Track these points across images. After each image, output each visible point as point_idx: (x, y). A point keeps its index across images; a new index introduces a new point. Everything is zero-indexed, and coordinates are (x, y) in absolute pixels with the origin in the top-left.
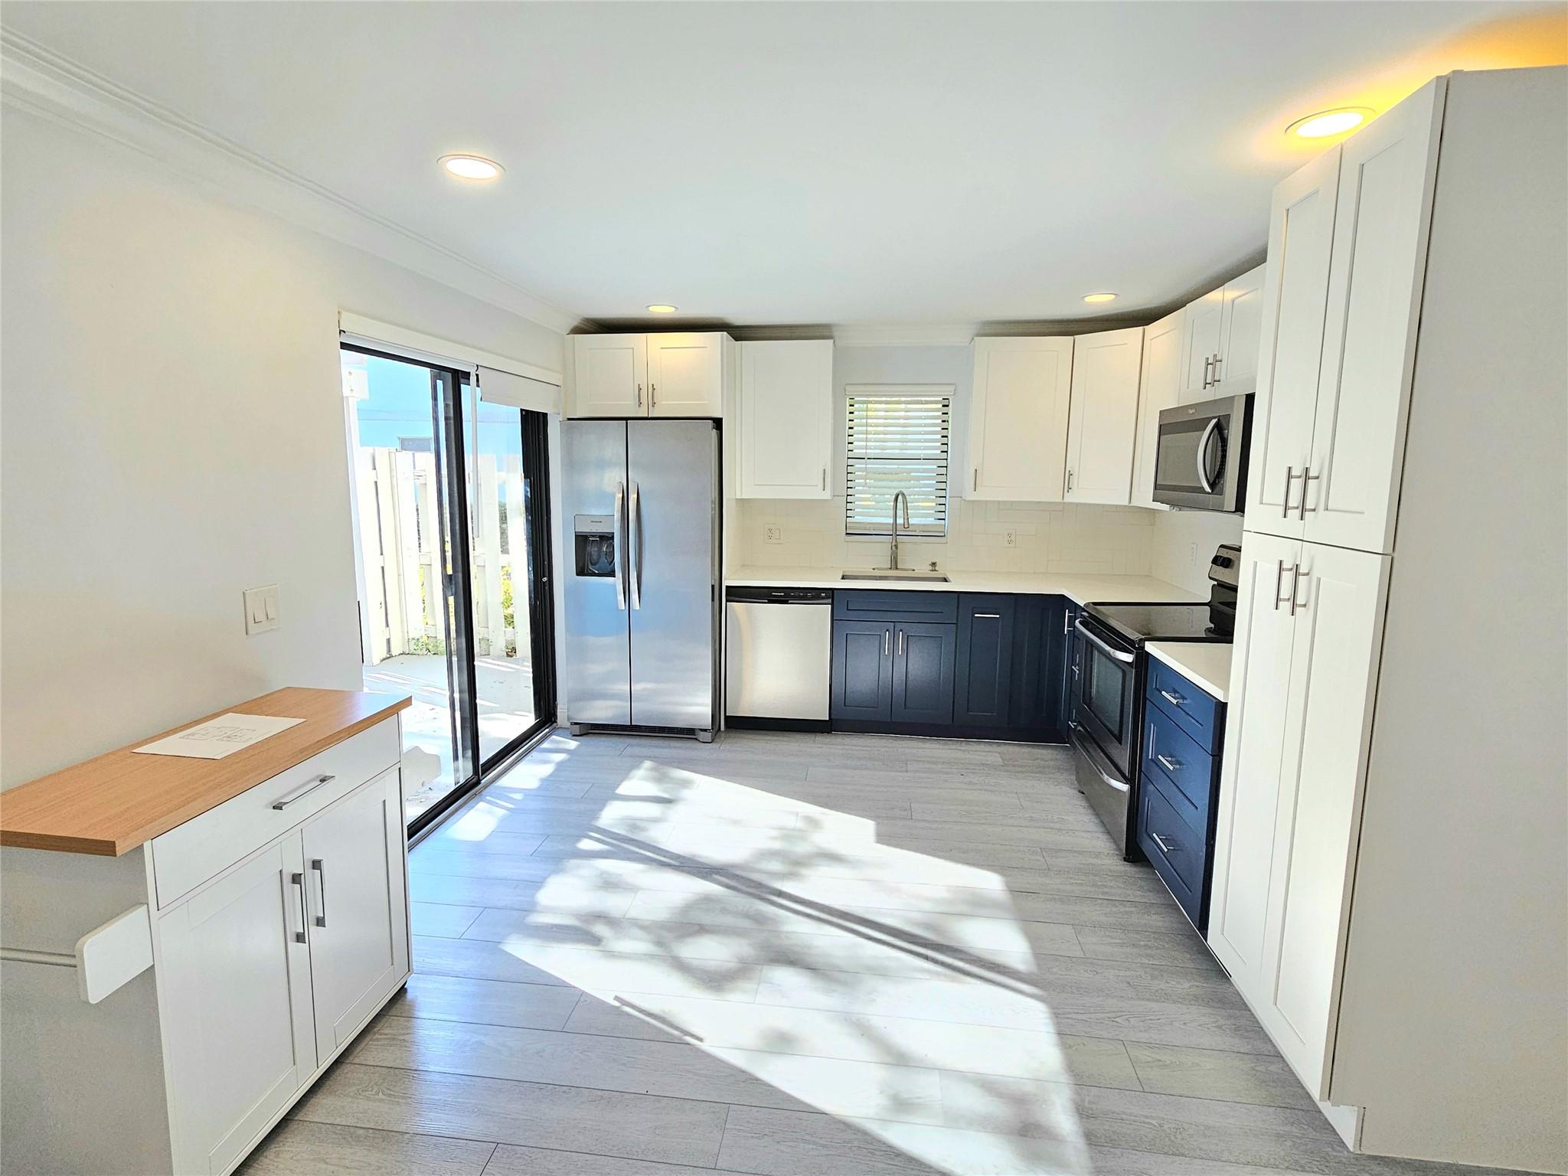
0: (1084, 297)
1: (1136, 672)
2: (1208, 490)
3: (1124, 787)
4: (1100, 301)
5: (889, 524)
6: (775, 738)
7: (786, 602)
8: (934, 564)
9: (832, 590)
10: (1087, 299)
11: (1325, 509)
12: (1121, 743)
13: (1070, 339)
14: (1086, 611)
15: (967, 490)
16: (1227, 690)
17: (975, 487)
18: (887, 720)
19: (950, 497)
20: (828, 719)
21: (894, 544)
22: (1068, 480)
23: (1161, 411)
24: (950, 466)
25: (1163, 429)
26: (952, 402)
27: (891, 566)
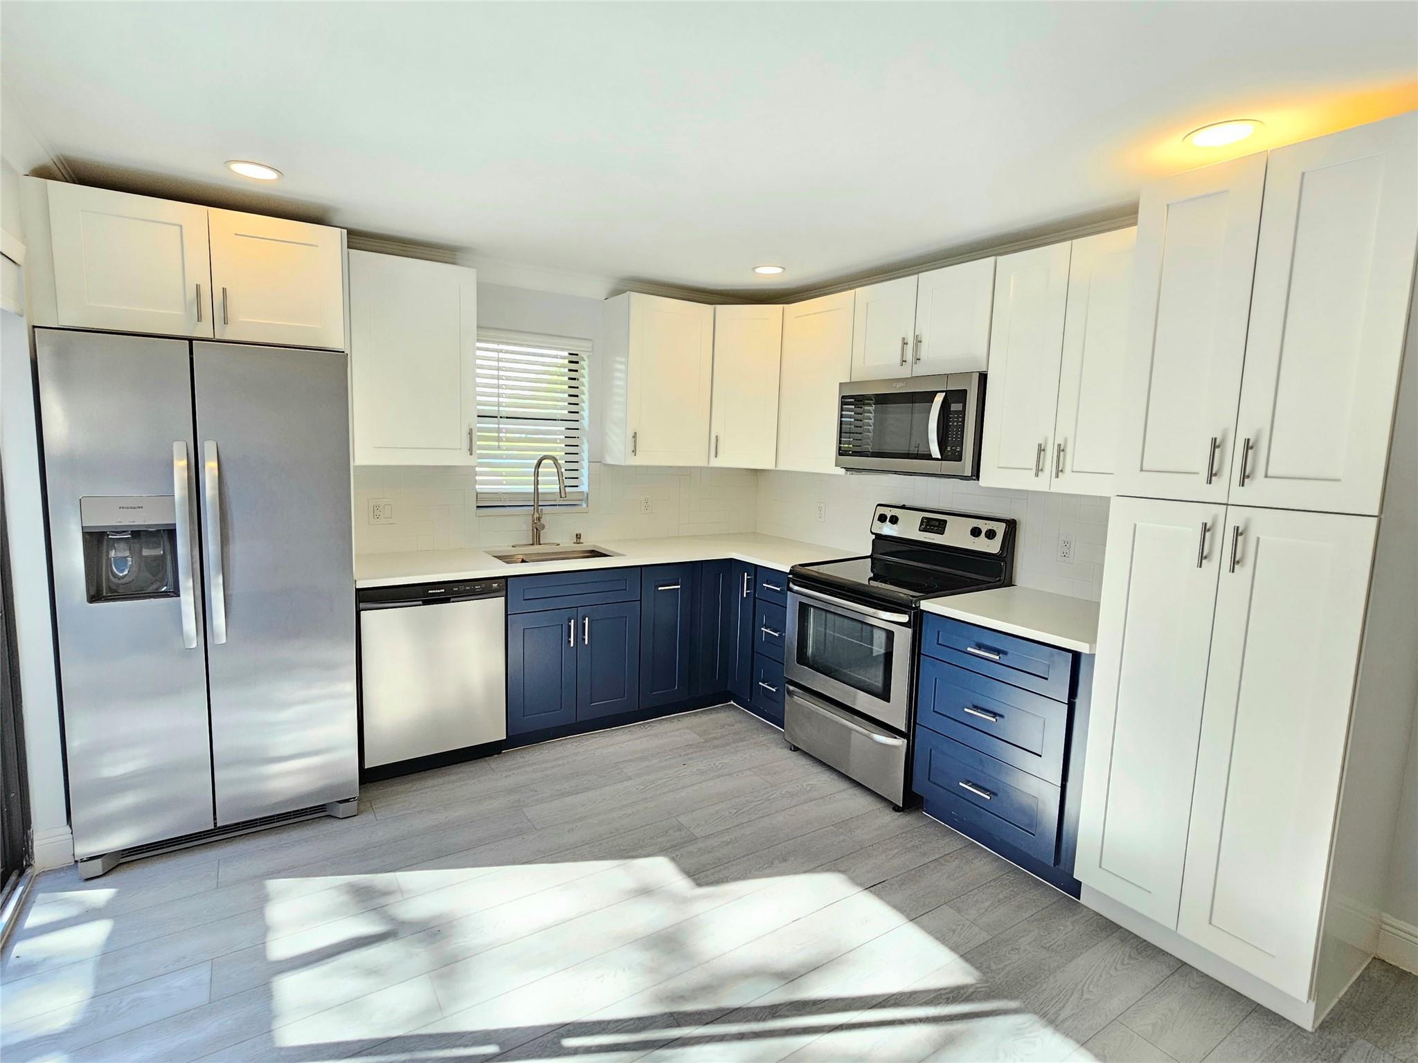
0: (756, 268)
1: (912, 631)
2: (940, 457)
3: (900, 742)
4: (769, 274)
5: (529, 493)
7: (447, 600)
8: (578, 536)
9: (504, 578)
10: (758, 270)
11: (1266, 476)
12: (889, 701)
13: (710, 308)
14: (790, 573)
15: (618, 454)
16: (1093, 641)
17: (634, 451)
18: (571, 722)
19: (589, 462)
20: (505, 738)
21: (536, 515)
22: (715, 447)
23: (840, 383)
24: (587, 428)
25: (844, 401)
26: (585, 359)
27: (533, 541)
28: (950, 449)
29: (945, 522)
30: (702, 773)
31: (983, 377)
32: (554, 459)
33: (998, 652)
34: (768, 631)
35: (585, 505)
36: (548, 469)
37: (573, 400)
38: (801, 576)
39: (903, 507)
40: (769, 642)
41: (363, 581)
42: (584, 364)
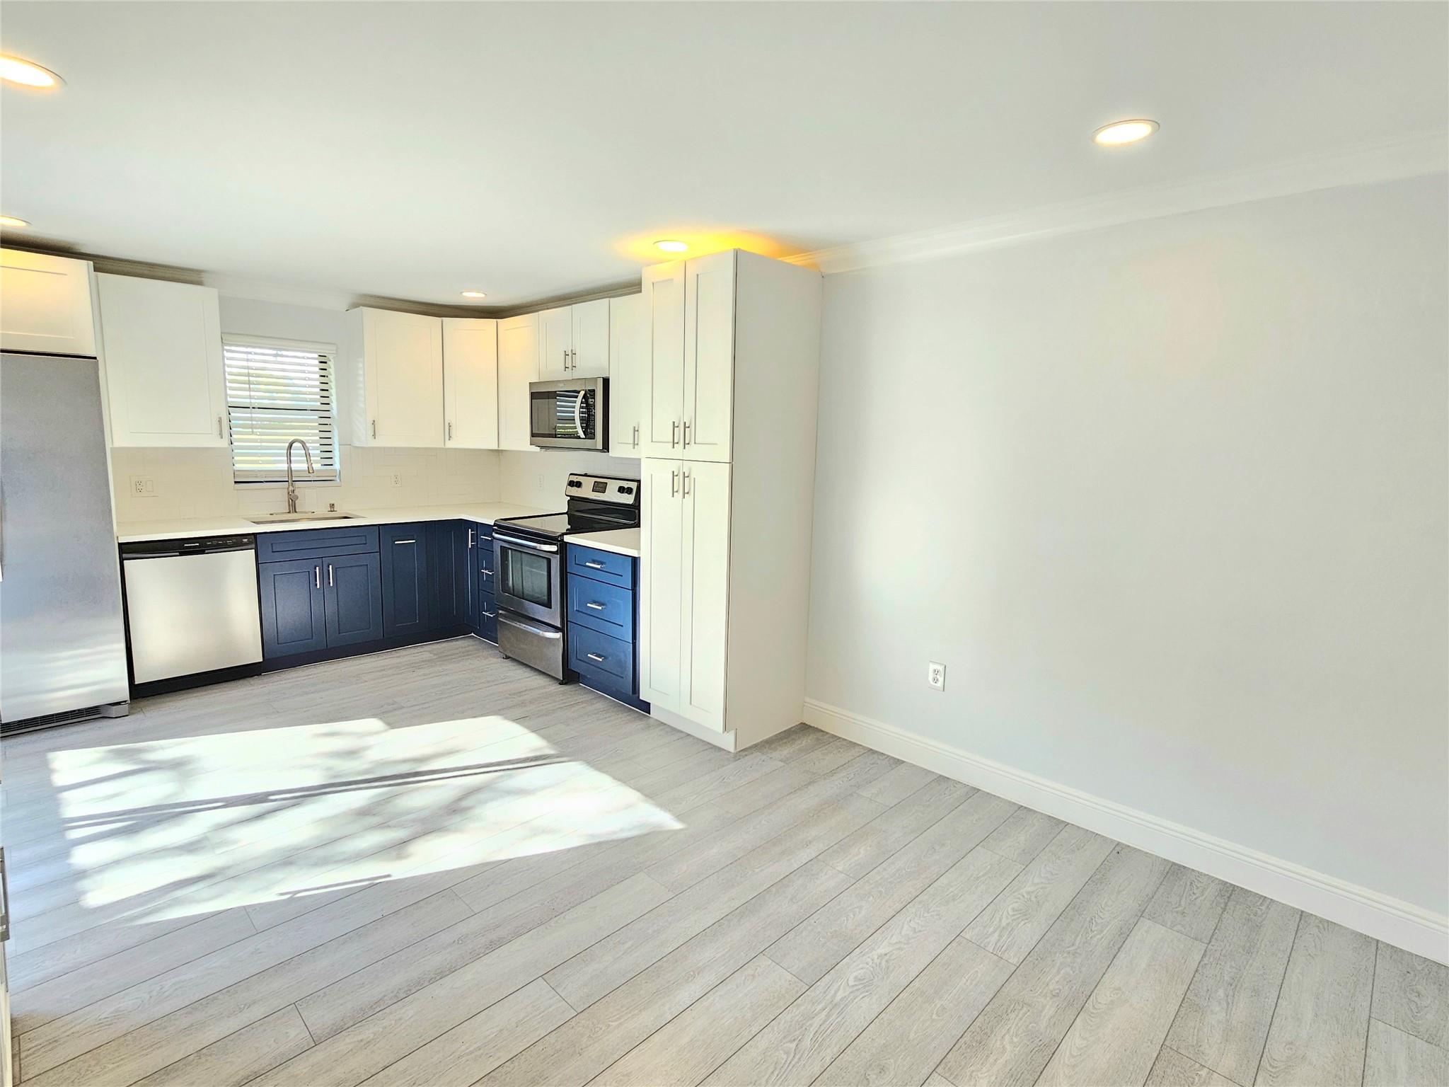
1: (560, 557)
2: (583, 436)
3: (558, 635)
4: (474, 297)
5: (284, 471)
6: (204, 693)
7: (202, 552)
8: (332, 506)
9: (255, 535)
10: (464, 294)
11: (695, 443)
12: (551, 608)
13: (438, 320)
14: (495, 525)
15: (363, 438)
16: (639, 549)
17: (374, 435)
18: (323, 648)
19: (340, 445)
20: (262, 660)
21: (291, 488)
22: (448, 430)
23: (530, 383)
24: (336, 417)
25: (534, 396)
26: (332, 360)
27: (289, 509)
28: (589, 432)
29: (606, 483)
30: (424, 675)
31: (606, 382)
32: (302, 443)
33: (599, 563)
34: (487, 572)
35: (338, 481)
36: (297, 450)
37: (324, 394)
38: (503, 527)
39: (586, 475)
40: (488, 581)
41: (122, 537)
42: (331, 363)
